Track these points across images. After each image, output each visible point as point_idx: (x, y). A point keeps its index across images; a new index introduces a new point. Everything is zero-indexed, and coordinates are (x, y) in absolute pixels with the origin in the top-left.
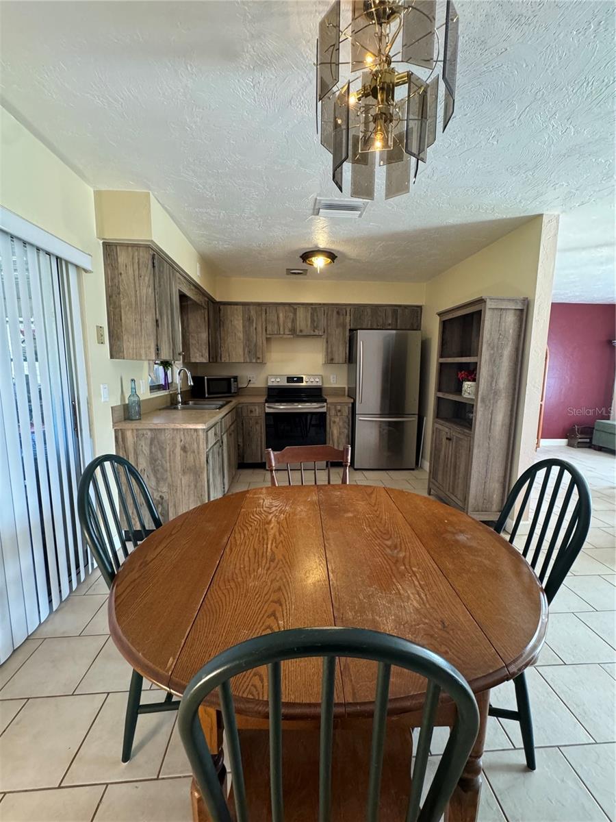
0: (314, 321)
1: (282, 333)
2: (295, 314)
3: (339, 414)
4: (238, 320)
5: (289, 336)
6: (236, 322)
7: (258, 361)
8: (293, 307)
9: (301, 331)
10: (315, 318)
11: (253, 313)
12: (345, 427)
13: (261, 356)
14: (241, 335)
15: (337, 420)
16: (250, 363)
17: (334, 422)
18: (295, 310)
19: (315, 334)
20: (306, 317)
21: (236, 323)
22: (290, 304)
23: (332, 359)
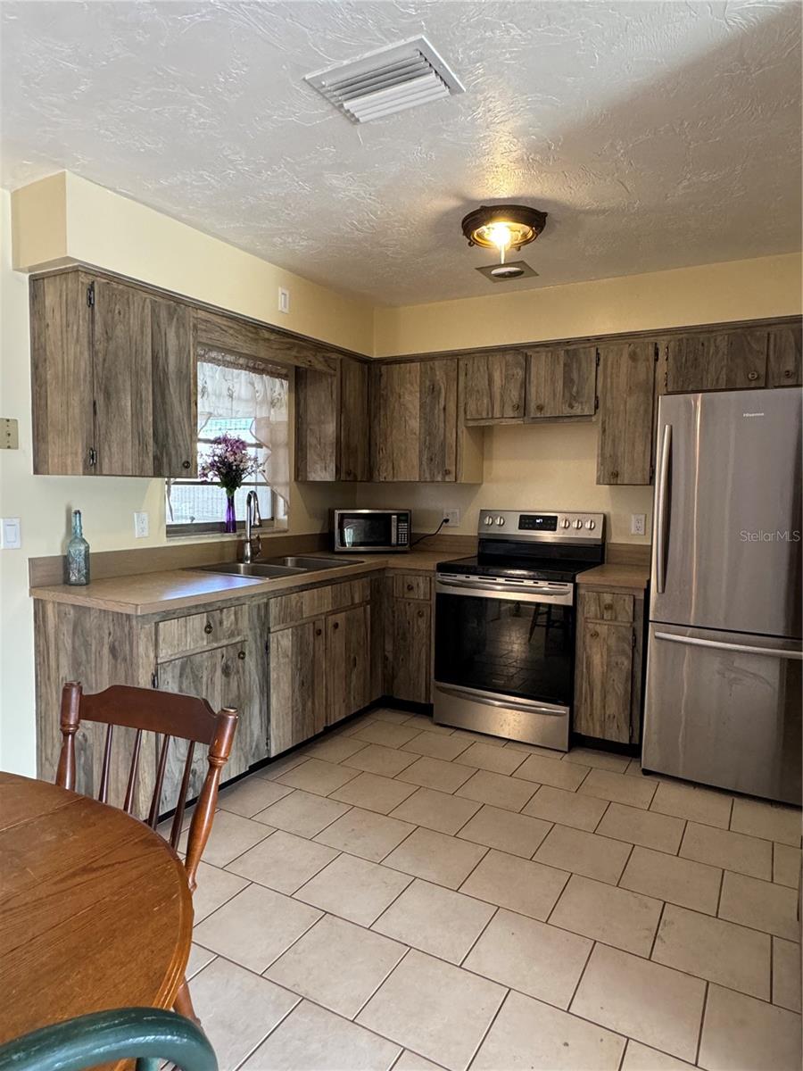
0: (572, 381)
1: (497, 414)
2: (527, 369)
3: (607, 615)
4: (411, 393)
5: (514, 422)
6: (407, 397)
7: (447, 479)
8: (522, 354)
9: (540, 408)
10: (575, 376)
11: (440, 375)
12: (623, 652)
13: (453, 469)
14: (415, 424)
15: (603, 629)
16: (433, 482)
17: (595, 635)
18: (527, 359)
19: (573, 412)
20: (553, 373)
21: (409, 400)
22: (516, 349)
23: (616, 475)
